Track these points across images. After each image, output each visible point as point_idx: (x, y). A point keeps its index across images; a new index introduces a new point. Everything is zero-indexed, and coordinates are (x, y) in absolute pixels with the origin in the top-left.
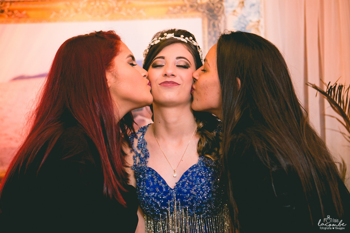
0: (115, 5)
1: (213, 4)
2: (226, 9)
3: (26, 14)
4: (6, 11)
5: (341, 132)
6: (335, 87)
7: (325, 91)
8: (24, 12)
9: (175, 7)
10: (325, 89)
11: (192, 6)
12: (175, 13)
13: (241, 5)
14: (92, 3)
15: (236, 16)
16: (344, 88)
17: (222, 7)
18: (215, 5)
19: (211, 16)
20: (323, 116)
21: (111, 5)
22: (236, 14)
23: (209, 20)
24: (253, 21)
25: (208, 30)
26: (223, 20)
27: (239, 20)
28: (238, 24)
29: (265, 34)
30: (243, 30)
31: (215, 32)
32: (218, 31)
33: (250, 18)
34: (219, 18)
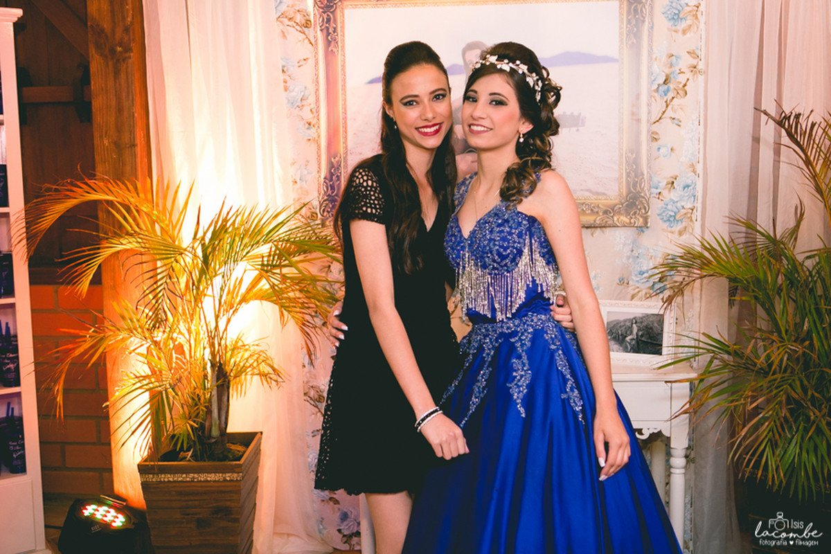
5: (799, 167)
23: (630, 4)
24: (689, 4)
25: (627, 18)
26: (648, 4)
27: (670, 4)
28: (669, 10)
29: (705, 23)
30: (676, 17)
31: (637, 20)
32: (642, 19)
33: (686, 1)
34: (644, 1)
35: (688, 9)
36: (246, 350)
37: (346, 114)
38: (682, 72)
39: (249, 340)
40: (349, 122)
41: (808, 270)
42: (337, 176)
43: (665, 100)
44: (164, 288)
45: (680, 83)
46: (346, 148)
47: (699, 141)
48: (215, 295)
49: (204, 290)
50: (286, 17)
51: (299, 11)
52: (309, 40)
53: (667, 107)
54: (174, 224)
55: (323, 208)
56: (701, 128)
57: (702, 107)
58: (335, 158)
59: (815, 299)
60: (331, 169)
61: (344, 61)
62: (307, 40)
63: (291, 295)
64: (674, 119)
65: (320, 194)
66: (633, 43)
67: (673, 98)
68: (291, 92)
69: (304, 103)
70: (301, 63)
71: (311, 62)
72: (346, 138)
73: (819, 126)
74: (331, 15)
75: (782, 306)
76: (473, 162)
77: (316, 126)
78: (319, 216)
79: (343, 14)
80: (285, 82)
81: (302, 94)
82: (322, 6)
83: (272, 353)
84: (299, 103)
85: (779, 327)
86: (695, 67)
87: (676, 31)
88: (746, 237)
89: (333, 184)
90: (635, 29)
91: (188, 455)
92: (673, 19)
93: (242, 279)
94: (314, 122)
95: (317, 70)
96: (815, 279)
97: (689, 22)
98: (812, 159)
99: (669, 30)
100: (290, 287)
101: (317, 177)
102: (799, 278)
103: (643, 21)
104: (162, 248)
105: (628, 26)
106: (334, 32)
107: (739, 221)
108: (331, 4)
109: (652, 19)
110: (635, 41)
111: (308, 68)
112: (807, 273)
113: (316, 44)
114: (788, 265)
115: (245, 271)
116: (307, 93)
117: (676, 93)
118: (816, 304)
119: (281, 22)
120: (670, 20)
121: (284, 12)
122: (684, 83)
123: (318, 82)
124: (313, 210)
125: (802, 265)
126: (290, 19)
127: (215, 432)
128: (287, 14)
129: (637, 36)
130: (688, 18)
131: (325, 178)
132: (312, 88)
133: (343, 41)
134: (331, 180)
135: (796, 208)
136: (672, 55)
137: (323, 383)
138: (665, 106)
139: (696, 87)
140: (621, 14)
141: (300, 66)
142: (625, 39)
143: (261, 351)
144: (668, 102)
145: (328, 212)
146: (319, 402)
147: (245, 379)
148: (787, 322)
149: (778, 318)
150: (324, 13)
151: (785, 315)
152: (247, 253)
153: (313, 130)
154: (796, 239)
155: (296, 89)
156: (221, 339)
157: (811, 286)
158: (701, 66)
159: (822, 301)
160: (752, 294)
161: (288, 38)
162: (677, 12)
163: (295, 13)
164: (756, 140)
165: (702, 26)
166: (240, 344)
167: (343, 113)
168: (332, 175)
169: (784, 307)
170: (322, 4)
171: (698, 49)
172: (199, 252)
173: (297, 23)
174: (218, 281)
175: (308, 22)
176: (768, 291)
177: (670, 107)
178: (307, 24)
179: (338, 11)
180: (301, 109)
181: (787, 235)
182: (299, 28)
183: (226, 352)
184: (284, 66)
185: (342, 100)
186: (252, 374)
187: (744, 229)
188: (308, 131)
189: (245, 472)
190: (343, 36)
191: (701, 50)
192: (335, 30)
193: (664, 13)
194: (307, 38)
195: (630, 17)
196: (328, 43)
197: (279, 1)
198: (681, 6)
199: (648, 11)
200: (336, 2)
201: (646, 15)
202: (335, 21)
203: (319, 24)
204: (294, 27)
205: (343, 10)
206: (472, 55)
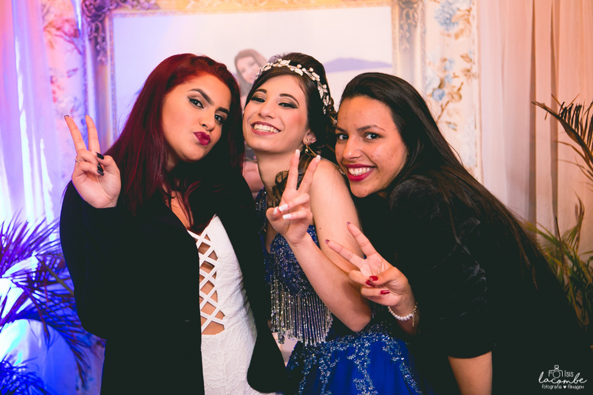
3: (155, 4)
5: (578, 165)
6: (571, 108)
7: (558, 113)
8: (153, 2)
10: (559, 111)
16: (584, 108)
19: (403, 3)
20: (555, 144)
23: (402, 9)
24: (461, 8)
25: (399, 23)
26: (420, 9)
27: (441, 8)
28: (441, 14)
29: (478, 27)
30: (448, 22)
31: (409, 25)
32: (414, 23)
33: (458, 5)
34: (415, 6)
35: (459, 13)
38: (455, 76)
43: (440, 104)
45: (454, 87)
47: (476, 145)
50: (54, 27)
51: (67, 21)
52: (79, 50)
53: (443, 110)
56: (478, 131)
57: (478, 111)
61: (113, 70)
62: (76, 50)
63: (60, 312)
64: (449, 123)
66: (406, 48)
67: (448, 102)
68: (62, 102)
69: (76, 114)
70: (71, 73)
71: (79, 73)
74: (100, 25)
79: (112, 24)
80: (54, 93)
81: (72, 105)
82: (90, 15)
86: (469, 71)
87: (449, 36)
90: (408, 34)
92: (446, 23)
93: (6, 297)
95: (86, 80)
97: (461, 26)
99: (442, 34)
102: (584, 280)
103: (416, 26)
105: (401, 31)
106: (103, 41)
108: (100, 13)
109: (424, 24)
110: (408, 46)
113: (85, 54)
115: (10, 288)
116: (77, 104)
117: (450, 97)
119: (49, 32)
120: (442, 24)
121: (52, 21)
122: (458, 86)
126: (58, 29)
128: (55, 24)
129: (410, 40)
130: (461, 22)
132: (80, 98)
133: (112, 50)
135: (576, 207)
136: (445, 60)
138: (440, 109)
139: (470, 90)
140: (393, 19)
141: (69, 76)
142: (398, 44)
144: (444, 106)
150: (93, 21)
155: (66, 101)
158: (475, 70)
161: (56, 46)
162: (448, 16)
163: (63, 22)
165: (474, 30)
166: (7, 365)
167: (113, 123)
170: (90, 13)
171: (470, 52)
173: (66, 34)
175: (78, 32)
177: (445, 112)
178: (76, 34)
179: (107, 21)
182: (67, 38)
184: (52, 77)
190: (112, 45)
191: (474, 54)
192: (104, 39)
193: (436, 18)
194: (76, 48)
195: (402, 22)
196: (96, 53)
197: (45, 10)
198: (452, 10)
199: (420, 16)
200: (104, 10)
201: (418, 19)
202: (104, 30)
203: (87, 33)
204: (61, 37)
205: (111, 19)
206: (244, 63)
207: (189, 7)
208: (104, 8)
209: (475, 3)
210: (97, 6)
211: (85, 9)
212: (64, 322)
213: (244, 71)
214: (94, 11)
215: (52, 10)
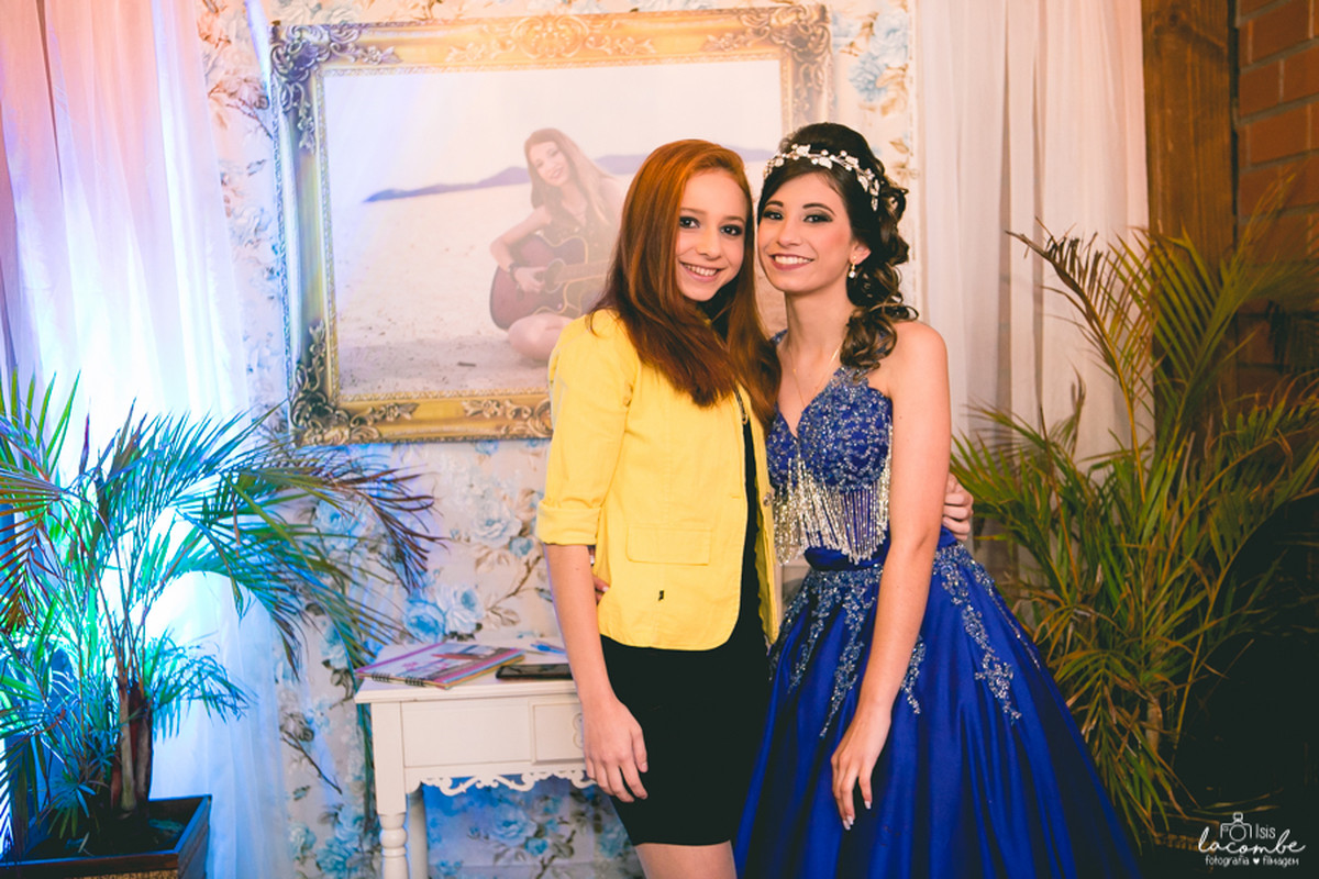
0: (588, 31)
1: (806, 28)
2: (832, 40)
3: (393, 53)
4: (351, 46)
5: (1075, 324)
6: (1063, 244)
7: (1045, 250)
8: (390, 50)
9: (720, 34)
11: (757, 33)
12: (720, 49)
13: (867, 30)
14: (538, 28)
15: (856, 55)
17: (826, 34)
18: (811, 31)
19: (799, 54)
20: (1039, 289)
21: (579, 30)
22: (854, 51)
23: (798, 65)
24: (891, 66)
25: (794, 86)
26: (826, 64)
27: (861, 65)
28: (860, 74)
29: (917, 96)
30: (871, 87)
31: (809, 90)
32: (817, 88)
33: (886, 60)
34: (819, 59)
35: (889, 73)
36: (180, 656)
37: (331, 253)
39: (182, 639)
40: (337, 267)
41: (1097, 487)
42: (320, 358)
44: (28, 560)
46: (334, 311)
48: (123, 566)
49: (102, 559)
50: (225, 91)
51: (246, 81)
52: (266, 129)
54: (47, 447)
55: (296, 413)
56: (919, 263)
57: (917, 229)
58: (314, 328)
59: (1110, 533)
60: (310, 346)
61: (325, 164)
62: (262, 129)
63: (253, 560)
65: (290, 389)
68: (237, 217)
69: (261, 235)
70: (253, 169)
71: (270, 166)
72: (332, 293)
73: (1107, 258)
74: (302, 88)
75: (1060, 546)
76: (548, 329)
77: (281, 275)
78: (291, 426)
79: (323, 87)
80: (227, 201)
81: (257, 220)
82: (286, 72)
83: (223, 660)
84: (252, 237)
85: (1056, 578)
86: (903, 167)
87: (872, 109)
88: (997, 438)
89: (313, 371)
90: (807, 106)
91: (81, 843)
92: (867, 89)
93: (168, 535)
94: (278, 268)
95: (280, 180)
96: (1109, 500)
97: (891, 94)
98: (1097, 310)
99: (861, 107)
100: (250, 546)
101: (286, 360)
102: (1083, 500)
103: (820, 92)
104: (26, 490)
105: (796, 100)
106: (308, 116)
107: (985, 412)
108: (302, 69)
109: (833, 89)
111: (265, 176)
112: (1096, 492)
113: (277, 136)
114: (1067, 482)
115: (174, 522)
116: (265, 219)
118: (1113, 541)
119: (216, 99)
120: (862, 91)
121: (221, 82)
123: (281, 200)
124: (282, 416)
125: (1087, 479)
126: (231, 95)
127: (128, 801)
128: (226, 86)
130: (891, 87)
131: (299, 362)
132: (271, 209)
133: (323, 131)
134: (310, 364)
135: (1073, 388)
137: (310, 707)
140: (783, 81)
141: (251, 174)
142: (790, 122)
143: (206, 657)
145: (306, 420)
146: (305, 739)
147: (178, 707)
148: (1069, 572)
149: (1054, 564)
150: (290, 83)
151: (1065, 561)
152: (176, 493)
153: (278, 280)
154: (1075, 438)
155: (246, 214)
156: (135, 642)
157: (1102, 512)
158: (913, 164)
159: (1122, 536)
160: (1012, 528)
161: (229, 126)
162: (872, 78)
163: (240, 84)
164: (1005, 279)
165: (912, 100)
166: (168, 646)
167: (326, 251)
168: (311, 356)
169: (1063, 549)
170: (285, 68)
171: (906, 137)
172: (92, 494)
173: (244, 103)
174: (127, 542)
175: (264, 100)
176: (1037, 523)
178: (262, 102)
179: (313, 81)
180: (256, 247)
181: (1059, 432)
182: (248, 110)
183: (144, 662)
184: (223, 175)
185: (325, 230)
186: (190, 699)
187: (991, 424)
188: (270, 283)
189: (182, 868)
190: (323, 121)
191: (911, 139)
192: (309, 112)
193: (851, 81)
194: (262, 125)
195: (798, 86)
196: (297, 135)
197: (210, 64)
198: (878, 68)
199: (826, 75)
200: (309, 65)
201: (823, 81)
202: (309, 98)
203: (282, 102)
204: (238, 108)
205: (320, 78)
206: (540, 151)
207: (449, 59)
208: (308, 61)
209: (914, 57)
210: (295, 57)
211: (277, 62)
212: (261, 575)
213: (541, 164)
214: (292, 65)
215: (221, 62)
